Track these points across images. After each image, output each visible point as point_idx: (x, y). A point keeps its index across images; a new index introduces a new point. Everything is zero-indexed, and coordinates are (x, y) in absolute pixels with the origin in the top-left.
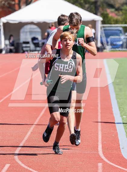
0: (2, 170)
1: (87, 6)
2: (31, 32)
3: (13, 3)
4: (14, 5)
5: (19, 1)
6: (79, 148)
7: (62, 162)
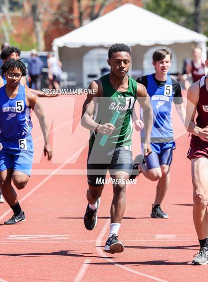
0: (81, 268)
1: (183, 19)
2: (100, 60)
3: (71, 17)
4: (72, 20)
5: (81, 14)
6: (191, 235)
7: (169, 255)
